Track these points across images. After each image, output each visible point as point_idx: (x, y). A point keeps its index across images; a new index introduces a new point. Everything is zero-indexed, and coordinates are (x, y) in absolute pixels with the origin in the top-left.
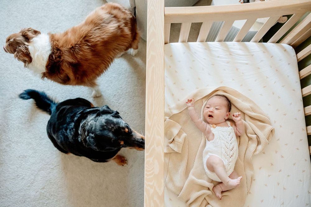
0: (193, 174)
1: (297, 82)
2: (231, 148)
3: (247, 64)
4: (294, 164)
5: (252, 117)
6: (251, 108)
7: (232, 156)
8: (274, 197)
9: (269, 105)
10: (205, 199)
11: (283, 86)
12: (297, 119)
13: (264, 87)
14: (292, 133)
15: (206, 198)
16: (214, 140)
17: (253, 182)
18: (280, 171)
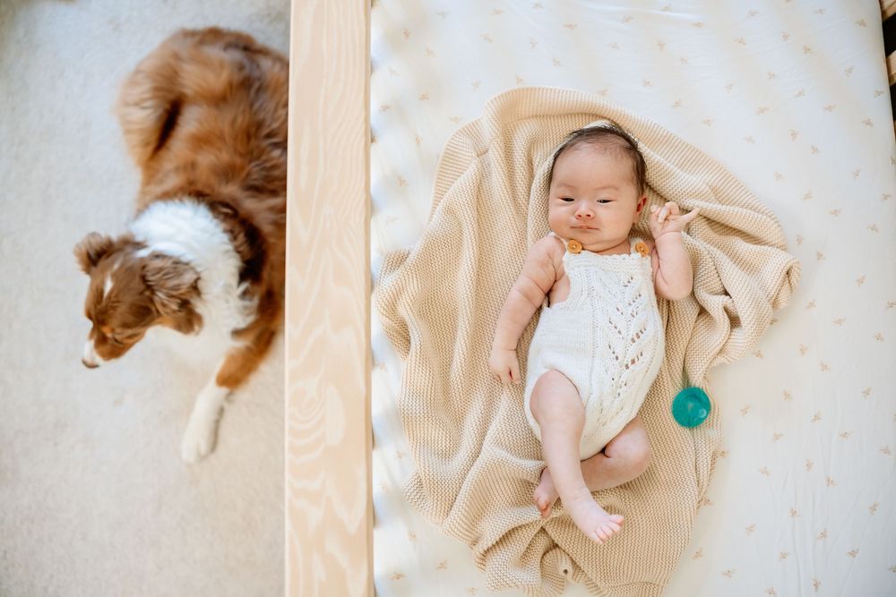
0: (498, 443)
1: (879, 93)
2: (632, 333)
3: (698, 25)
4: (867, 393)
5: (713, 217)
6: (715, 190)
7: (633, 362)
8: (794, 513)
9: (779, 176)
10: (543, 530)
11: (829, 108)
12: (877, 230)
13: (762, 111)
14: (860, 281)
15: (549, 529)
16: (568, 301)
17: (719, 460)
18: (817, 418)
